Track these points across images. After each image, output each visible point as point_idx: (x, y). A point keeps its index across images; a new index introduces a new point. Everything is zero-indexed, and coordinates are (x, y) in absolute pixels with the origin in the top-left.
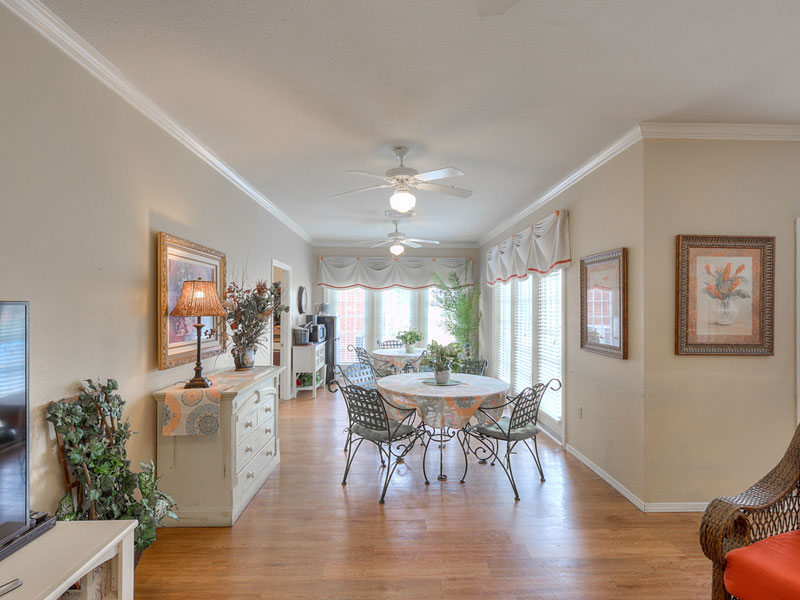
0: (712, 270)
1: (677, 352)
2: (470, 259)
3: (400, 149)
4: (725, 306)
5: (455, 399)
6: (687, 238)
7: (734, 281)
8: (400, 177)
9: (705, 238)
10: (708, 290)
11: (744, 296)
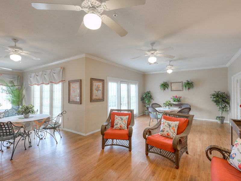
0: (96, 85)
1: (91, 102)
2: (19, 76)
3: (15, 40)
4: (98, 92)
5: (37, 120)
6: (92, 79)
7: (99, 87)
8: (16, 49)
9: (95, 79)
10: (95, 89)
11: (100, 90)
